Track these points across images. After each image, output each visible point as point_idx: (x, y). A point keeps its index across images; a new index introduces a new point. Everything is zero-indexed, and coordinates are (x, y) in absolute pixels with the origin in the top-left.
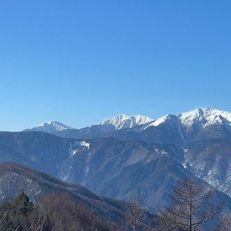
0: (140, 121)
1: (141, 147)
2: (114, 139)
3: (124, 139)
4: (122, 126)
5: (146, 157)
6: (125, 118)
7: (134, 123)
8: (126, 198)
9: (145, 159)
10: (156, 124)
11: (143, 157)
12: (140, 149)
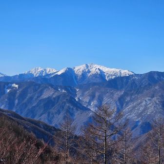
0: (49, 71)
1: (50, 87)
2: (34, 83)
3: (39, 82)
4: (38, 75)
5: (53, 94)
6: (40, 69)
7: (46, 73)
8: (41, 119)
9: (52, 95)
10: (59, 73)
11: (51, 94)
12: (49, 89)
